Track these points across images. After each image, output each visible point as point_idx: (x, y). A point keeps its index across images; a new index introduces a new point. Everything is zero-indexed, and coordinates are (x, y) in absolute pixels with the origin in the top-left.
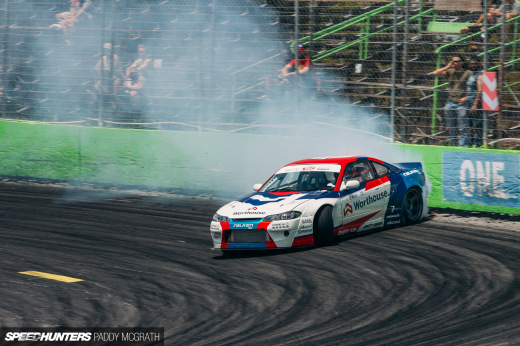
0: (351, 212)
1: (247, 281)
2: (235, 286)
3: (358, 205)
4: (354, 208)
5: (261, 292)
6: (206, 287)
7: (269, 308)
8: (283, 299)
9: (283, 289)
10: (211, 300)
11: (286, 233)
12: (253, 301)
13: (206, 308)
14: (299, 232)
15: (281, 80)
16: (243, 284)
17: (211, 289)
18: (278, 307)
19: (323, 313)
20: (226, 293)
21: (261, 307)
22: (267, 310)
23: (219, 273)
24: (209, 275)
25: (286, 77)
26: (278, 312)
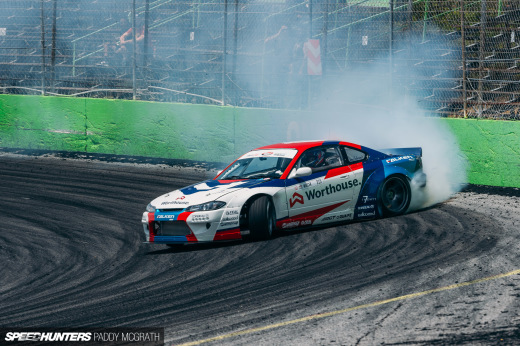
0: (302, 202)
1: (88, 235)
2: (77, 240)
3: (312, 195)
4: (305, 198)
5: (101, 245)
6: (49, 241)
7: (109, 260)
8: (122, 252)
9: (121, 243)
10: (54, 253)
11: (208, 225)
12: (94, 254)
13: (50, 261)
14: (222, 225)
15: (119, 47)
16: (84, 238)
17: (54, 243)
18: (117, 259)
19: (160, 264)
20: (67, 247)
21: (101, 259)
22: (107, 262)
23: (61, 228)
24: (52, 230)
25: (125, 45)
26: (117, 264)
